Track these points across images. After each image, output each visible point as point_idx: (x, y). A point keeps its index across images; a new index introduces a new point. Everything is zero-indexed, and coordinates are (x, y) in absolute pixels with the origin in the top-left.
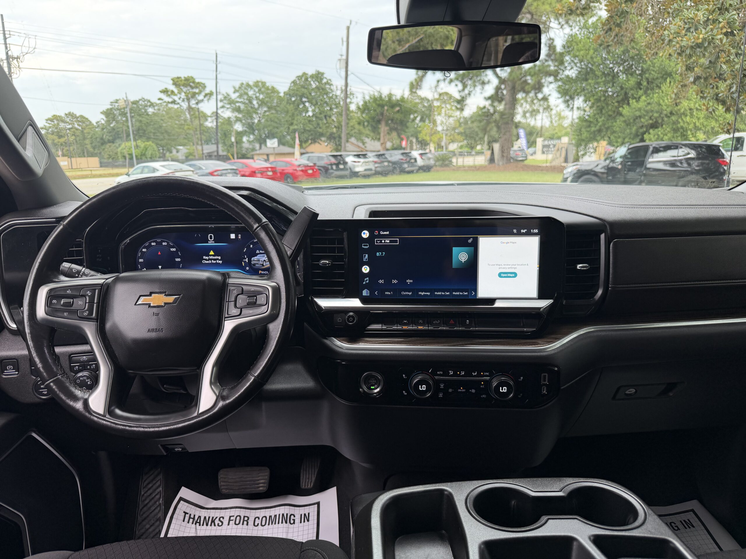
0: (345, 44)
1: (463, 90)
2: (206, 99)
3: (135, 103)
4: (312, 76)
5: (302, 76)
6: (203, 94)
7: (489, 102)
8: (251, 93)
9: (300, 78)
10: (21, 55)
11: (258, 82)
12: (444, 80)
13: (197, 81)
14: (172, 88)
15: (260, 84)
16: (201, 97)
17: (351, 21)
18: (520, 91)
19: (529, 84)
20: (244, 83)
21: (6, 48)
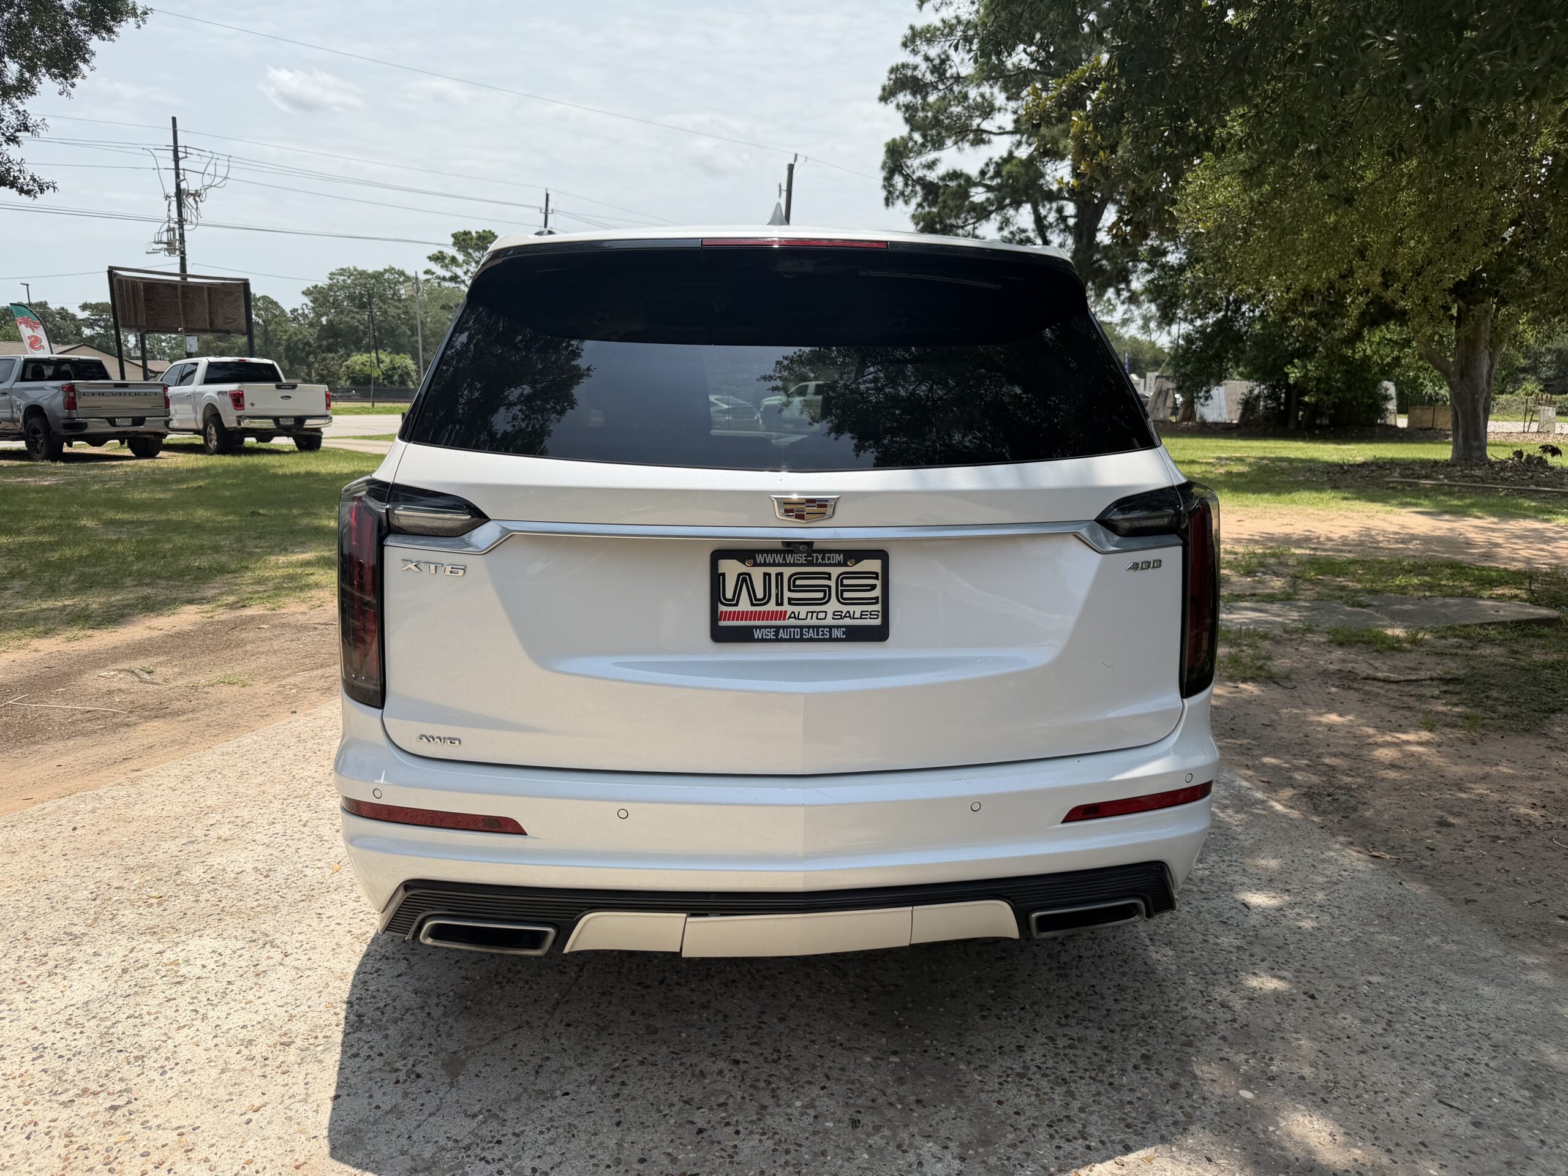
0: (784, 194)
3: (377, 276)
10: (203, 188)
14: (452, 251)
17: (796, 156)
21: (177, 175)
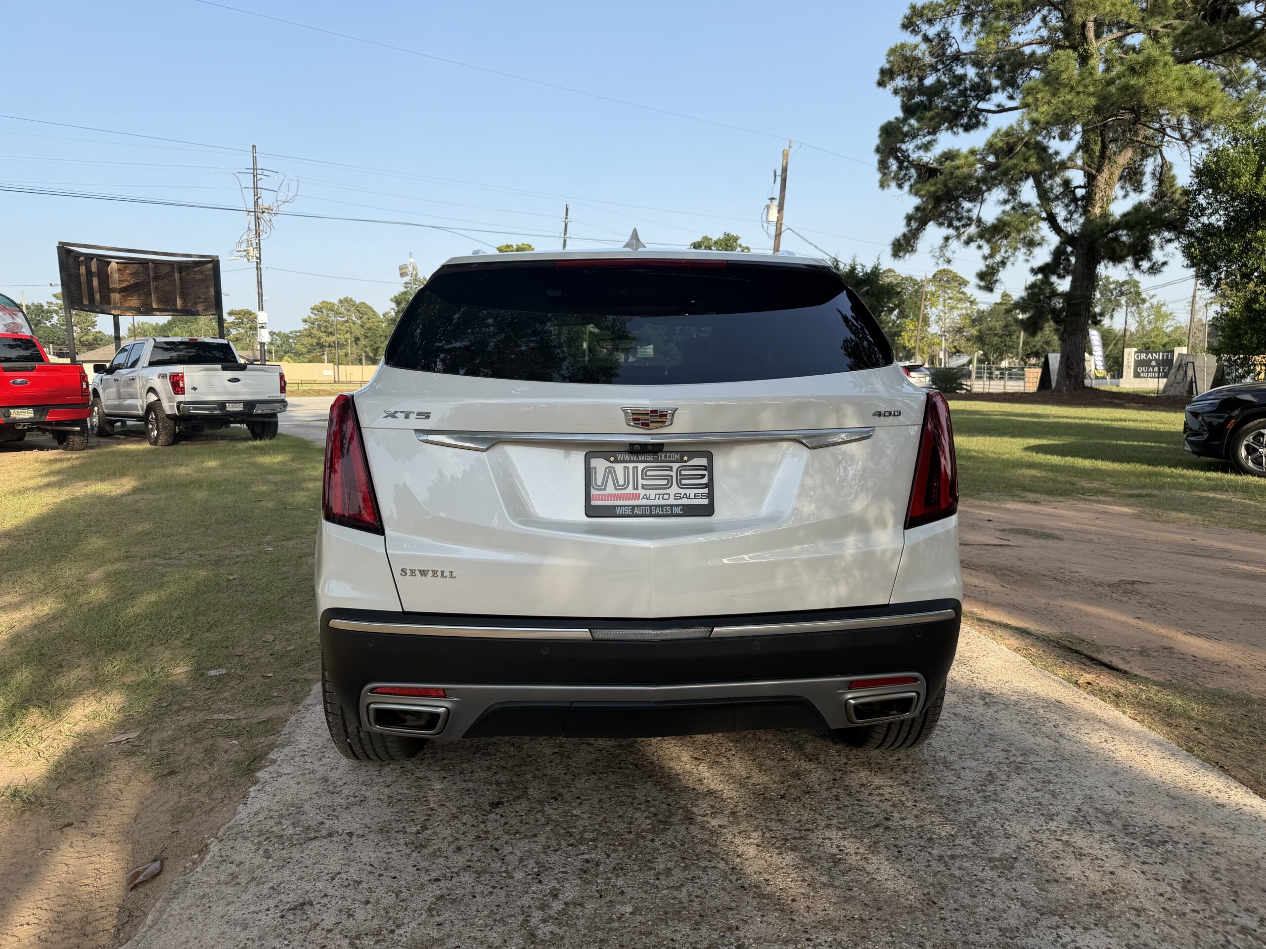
0: (779, 179)
1: (992, 256)
4: (718, 242)
5: (702, 242)
9: (697, 245)
10: (276, 204)
12: (958, 236)
17: (791, 142)
18: (1103, 258)
19: (1123, 242)
21: (256, 194)
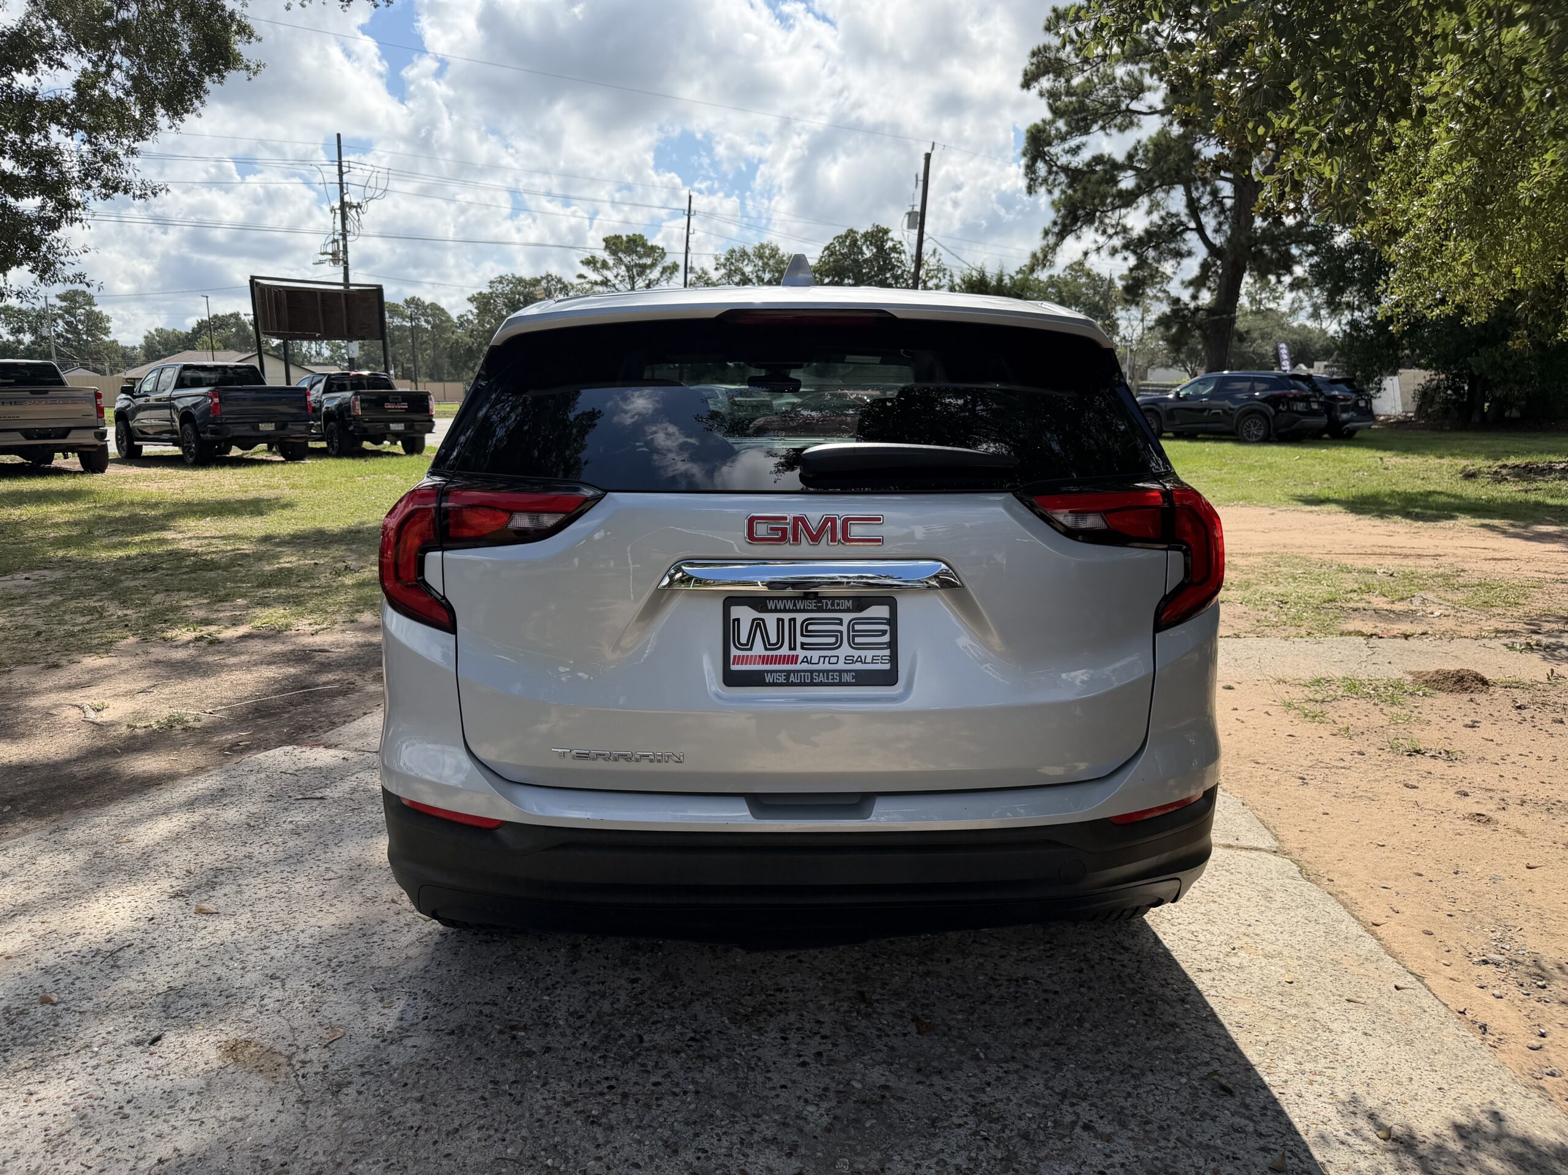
0: (921, 184)
2: (665, 277)
3: (534, 283)
4: (865, 236)
5: (846, 237)
6: (659, 269)
7: (1191, 290)
8: (748, 269)
9: (842, 240)
11: (762, 246)
13: (649, 244)
14: (603, 255)
15: (767, 252)
16: (655, 274)
20: (737, 249)
21: (342, 189)
